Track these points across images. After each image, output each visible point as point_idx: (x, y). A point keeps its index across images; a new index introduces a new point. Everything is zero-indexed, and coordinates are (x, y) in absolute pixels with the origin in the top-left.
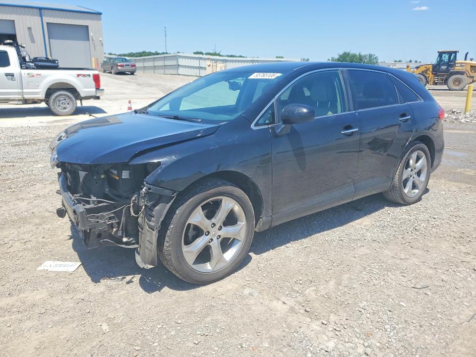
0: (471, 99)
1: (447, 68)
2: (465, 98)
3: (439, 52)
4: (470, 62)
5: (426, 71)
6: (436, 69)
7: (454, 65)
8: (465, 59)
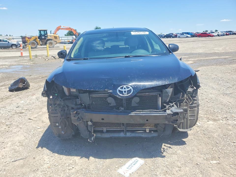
0: (49, 51)
1: (45, 38)
2: (46, 51)
3: (39, 30)
4: (53, 35)
5: (36, 39)
6: (40, 37)
7: (47, 37)
8: (51, 34)
